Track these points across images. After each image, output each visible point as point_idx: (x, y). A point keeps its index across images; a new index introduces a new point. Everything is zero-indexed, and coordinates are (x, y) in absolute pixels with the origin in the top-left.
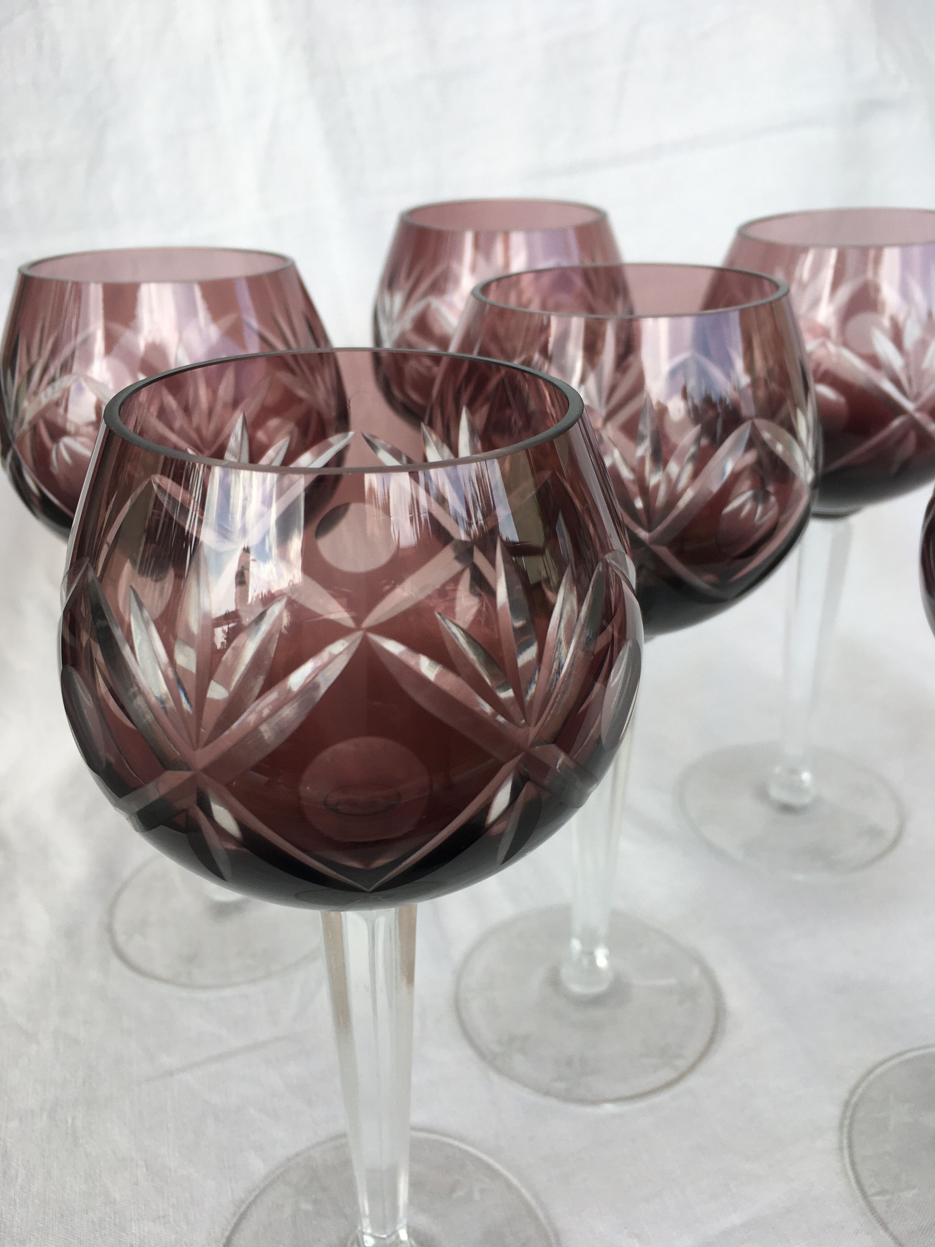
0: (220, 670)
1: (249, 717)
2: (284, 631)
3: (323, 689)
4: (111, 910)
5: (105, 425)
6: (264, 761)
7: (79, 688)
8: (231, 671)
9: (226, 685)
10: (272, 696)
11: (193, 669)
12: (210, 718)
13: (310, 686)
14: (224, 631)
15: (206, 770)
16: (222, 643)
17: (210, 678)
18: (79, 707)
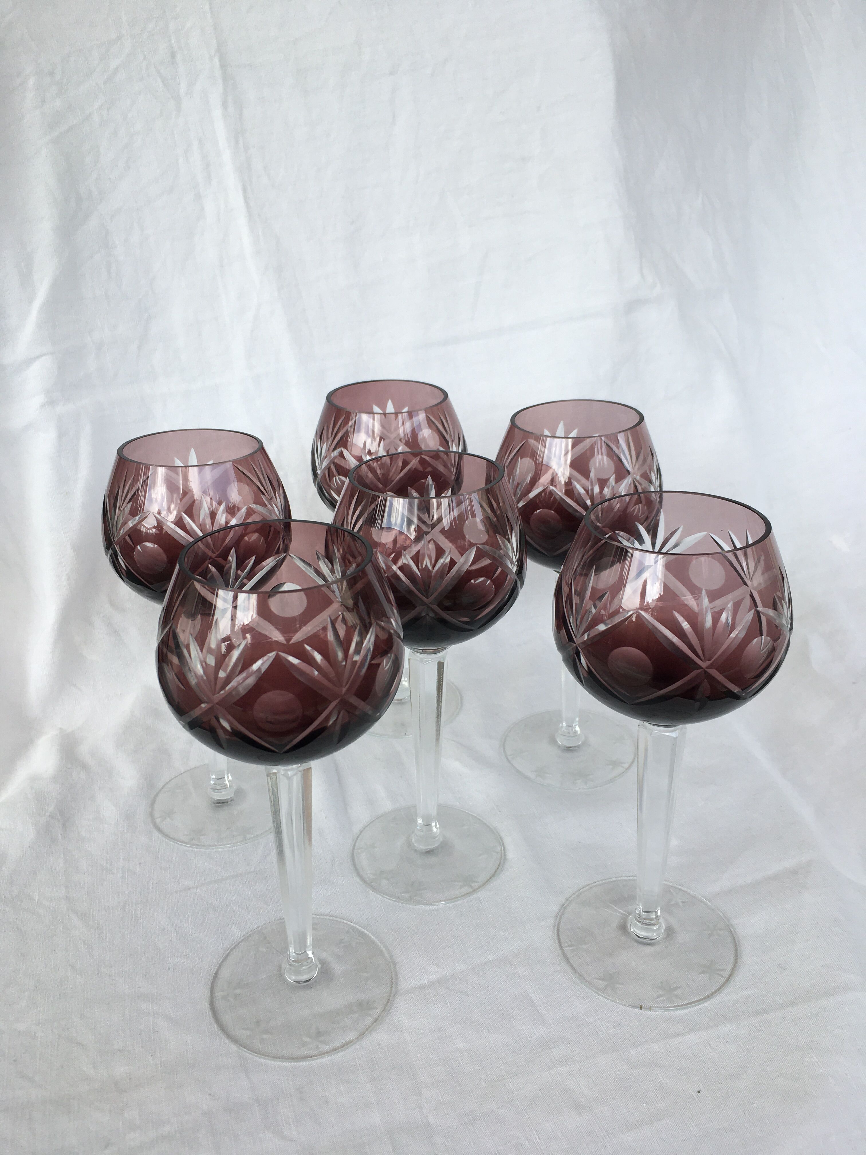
0: (223, 665)
1: (233, 684)
2: (249, 645)
3: (263, 671)
4: (153, 804)
5: (179, 567)
6: (238, 701)
7: (166, 671)
8: (228, 666)
9: (225, 671)
10: (244, 675)
11: (213, 665)
12: (219, 685)
13: (259, 669)
14: (225, 645)
15: (217, 703)
16: (224, 651)
17: (220, 668)
18: (165, 677)
